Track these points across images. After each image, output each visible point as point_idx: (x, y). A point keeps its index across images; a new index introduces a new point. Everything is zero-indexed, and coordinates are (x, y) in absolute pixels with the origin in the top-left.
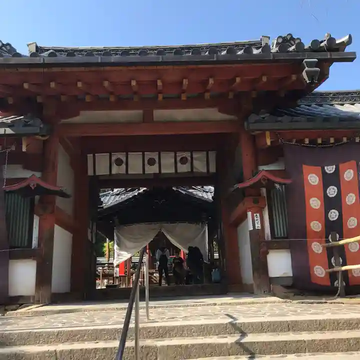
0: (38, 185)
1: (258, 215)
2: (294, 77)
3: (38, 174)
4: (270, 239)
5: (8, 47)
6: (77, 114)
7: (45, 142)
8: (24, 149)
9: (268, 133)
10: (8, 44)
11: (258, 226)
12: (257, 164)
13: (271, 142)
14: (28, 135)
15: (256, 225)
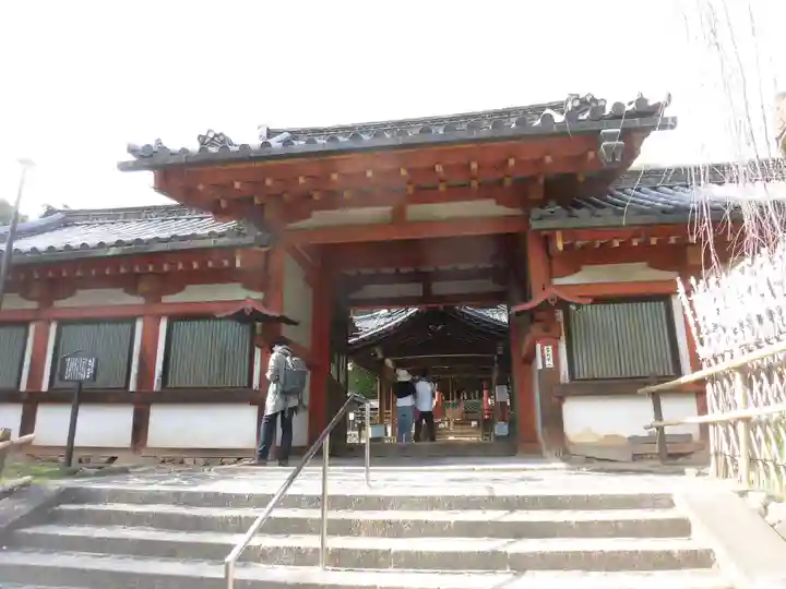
0: (254, 309)
1: (550, 347)
2: (591, 155)
3: (258, 296)
4: (567, 381)
5: (221, 138)
6: (307, 216)
7: (267, 253)
8: (238, 264)
9: (559, 234)
10: (221, 134)
11: (550, 363)
12: (551, 275)
13: (564, 246)
14: (243, 247)
15: (547, 362)
